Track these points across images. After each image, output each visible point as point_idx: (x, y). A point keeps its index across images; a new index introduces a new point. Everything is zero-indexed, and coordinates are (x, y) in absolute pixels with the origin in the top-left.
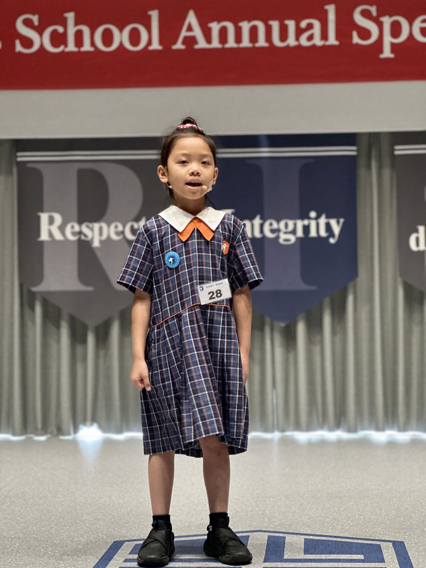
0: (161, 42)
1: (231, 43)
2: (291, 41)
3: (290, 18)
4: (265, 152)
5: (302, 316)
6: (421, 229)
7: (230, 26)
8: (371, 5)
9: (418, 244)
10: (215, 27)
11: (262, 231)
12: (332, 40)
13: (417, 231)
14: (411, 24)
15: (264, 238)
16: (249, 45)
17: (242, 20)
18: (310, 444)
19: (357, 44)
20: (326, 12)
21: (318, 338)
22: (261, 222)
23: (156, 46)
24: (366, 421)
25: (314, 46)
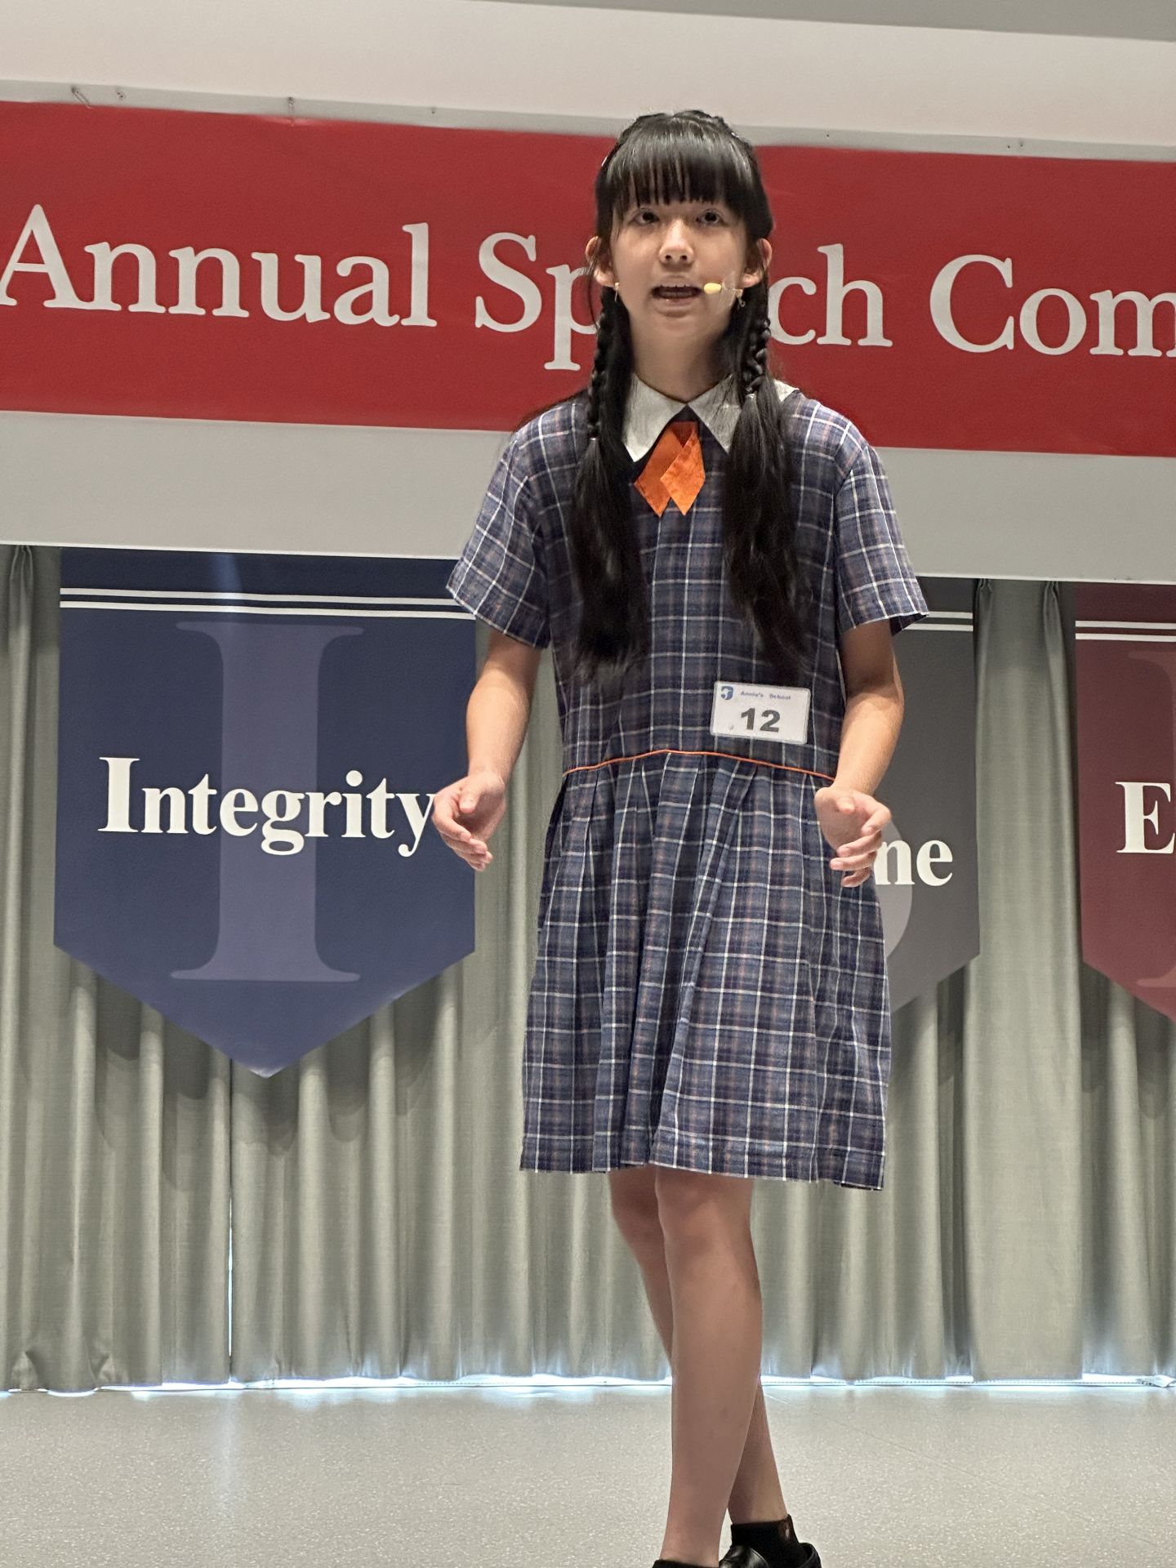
1: (147, 302)
2: (312, 310)
3: (308, 250)
5: (314, 1054)
7: (145, 257)
8: (523, 232)
10: (103, 256)
11: (214, 818)
12: (419, 315)
15: (219, 835)
16: (196, 310)
17: (180, 244)
18: (324, 1409)
19: (486, 331)
20: (406, 242)
21: (355, 1118)
22: (212, 792)
24: (478, 1349)
25: (371, 327)
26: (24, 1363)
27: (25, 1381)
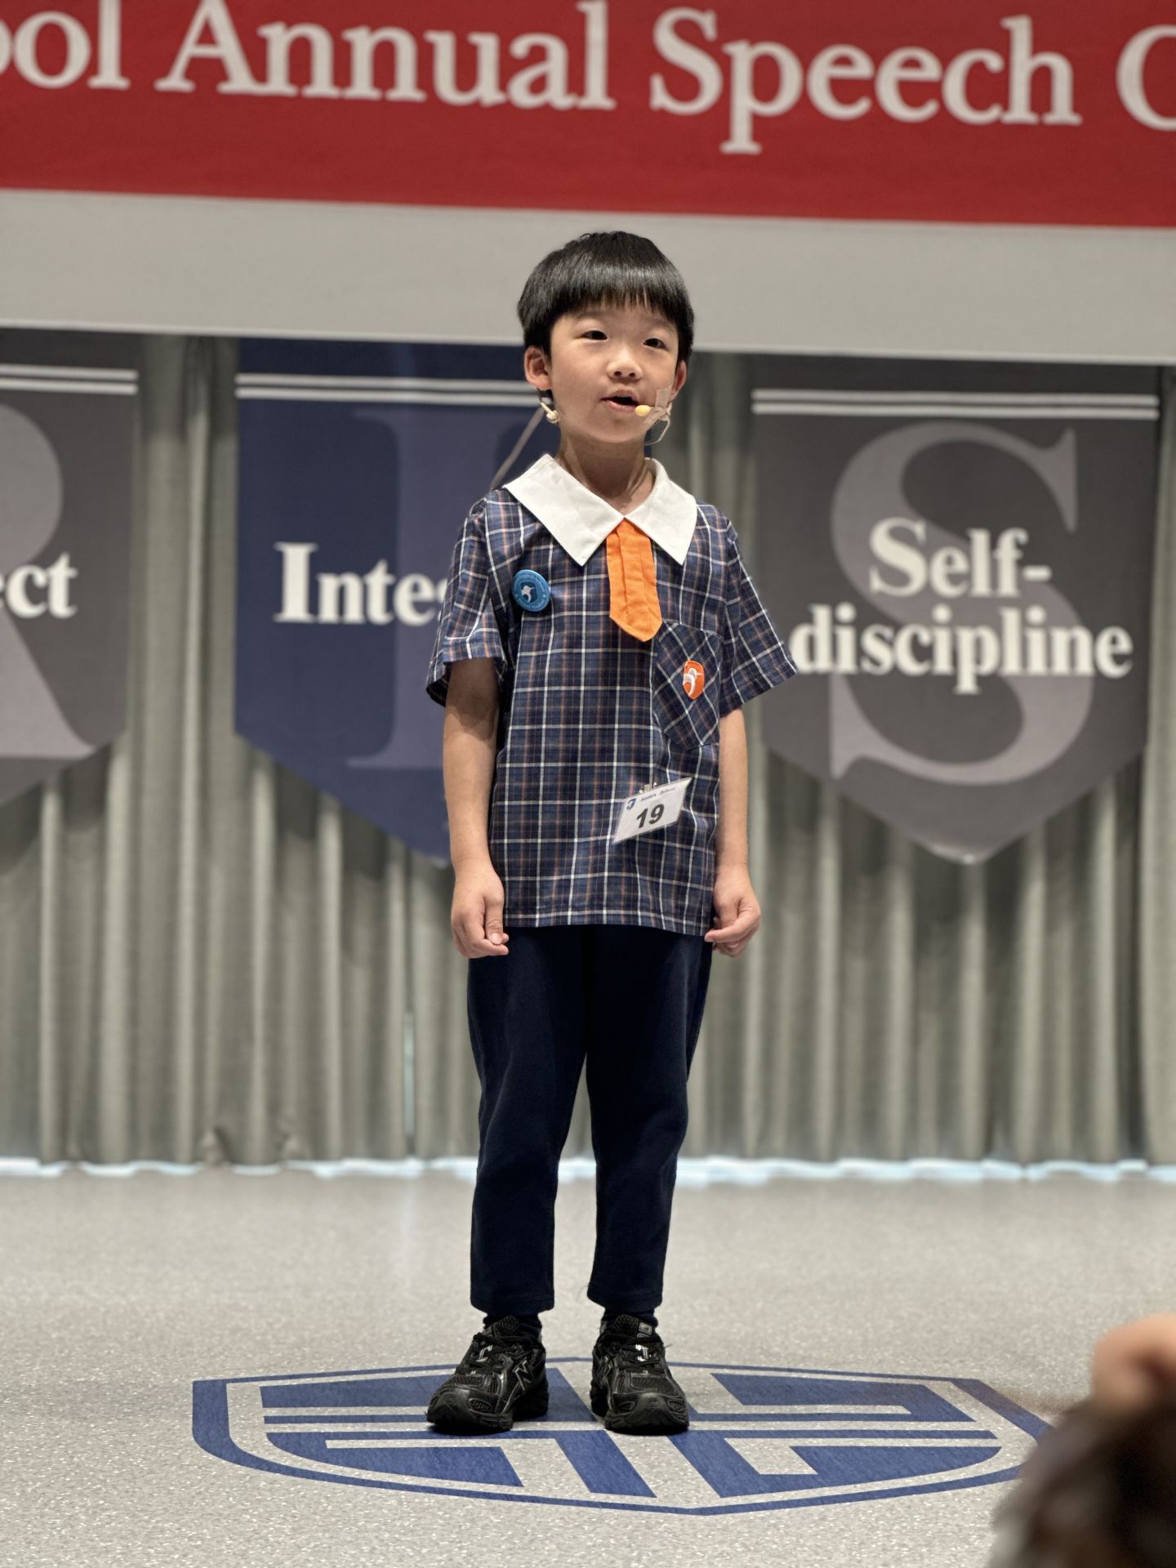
0: (125, 70)
1: (322, 85)
2: (487, 91)
3: (484, 29)
4: (407, 390)
6: (822, 614)
7: (320, 41)
8: (702, 8)
9: (812, 654)
10: (278, 38)
11: (390, 605)
12: (597, 95)
13: (809, 619)
14: (806, 65)
15: (395, 623)
16: (372, 94)
17: (354, 24)
19: (663, 113)
20: (581, 20)
22: (389, 579)
23: (110, 76)
25: (547, 108)
26: (209, 1139)
27: (212, 1157)
